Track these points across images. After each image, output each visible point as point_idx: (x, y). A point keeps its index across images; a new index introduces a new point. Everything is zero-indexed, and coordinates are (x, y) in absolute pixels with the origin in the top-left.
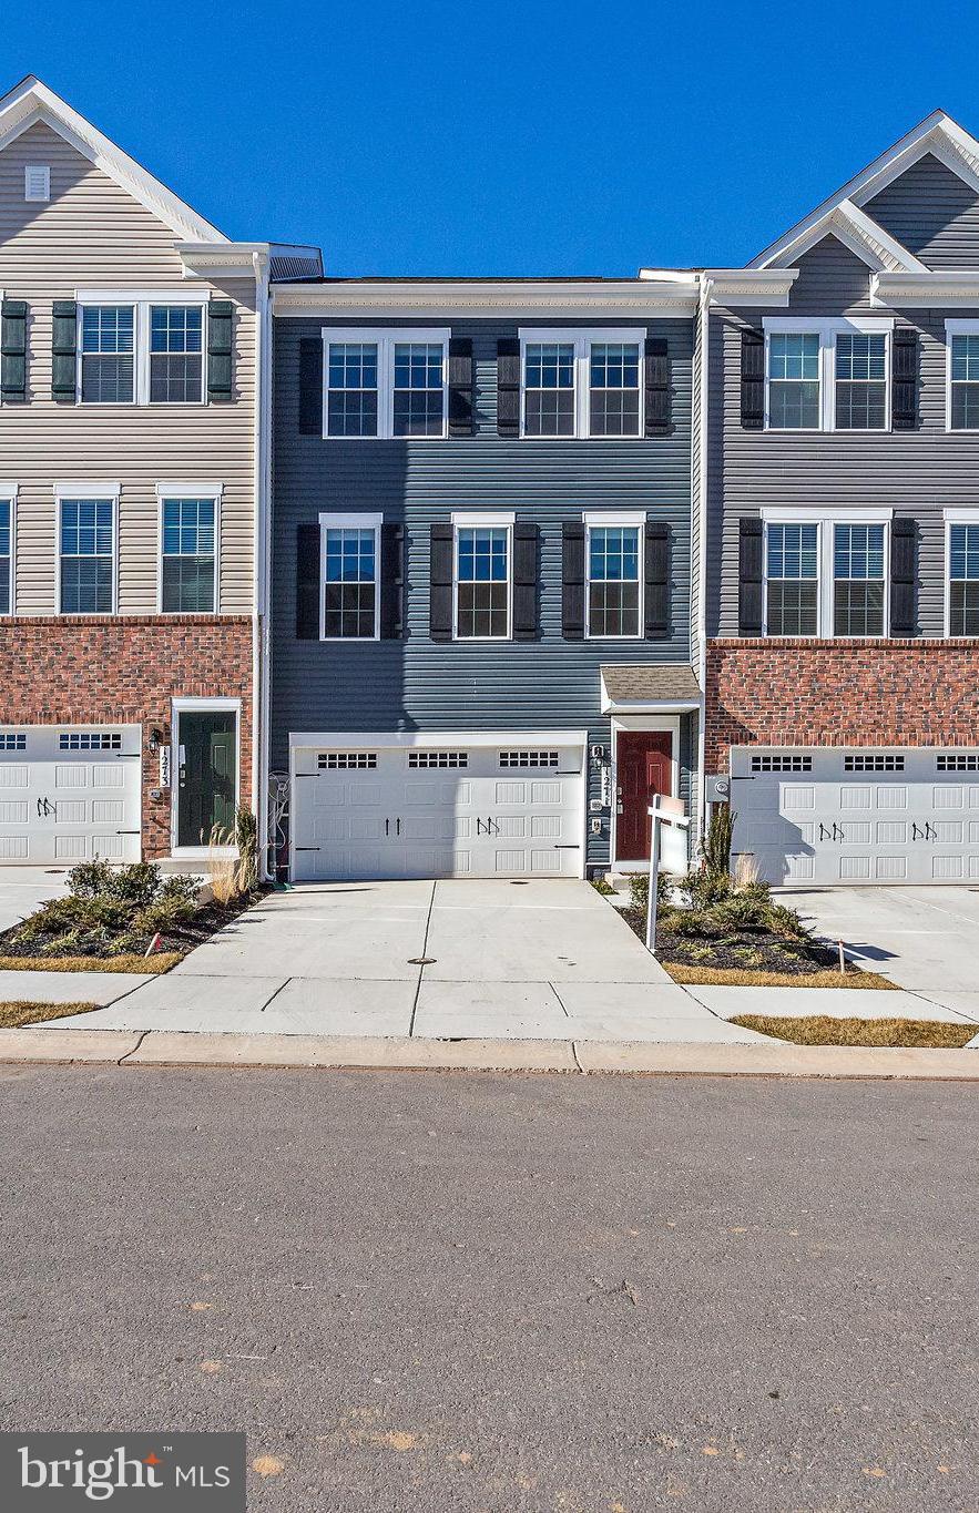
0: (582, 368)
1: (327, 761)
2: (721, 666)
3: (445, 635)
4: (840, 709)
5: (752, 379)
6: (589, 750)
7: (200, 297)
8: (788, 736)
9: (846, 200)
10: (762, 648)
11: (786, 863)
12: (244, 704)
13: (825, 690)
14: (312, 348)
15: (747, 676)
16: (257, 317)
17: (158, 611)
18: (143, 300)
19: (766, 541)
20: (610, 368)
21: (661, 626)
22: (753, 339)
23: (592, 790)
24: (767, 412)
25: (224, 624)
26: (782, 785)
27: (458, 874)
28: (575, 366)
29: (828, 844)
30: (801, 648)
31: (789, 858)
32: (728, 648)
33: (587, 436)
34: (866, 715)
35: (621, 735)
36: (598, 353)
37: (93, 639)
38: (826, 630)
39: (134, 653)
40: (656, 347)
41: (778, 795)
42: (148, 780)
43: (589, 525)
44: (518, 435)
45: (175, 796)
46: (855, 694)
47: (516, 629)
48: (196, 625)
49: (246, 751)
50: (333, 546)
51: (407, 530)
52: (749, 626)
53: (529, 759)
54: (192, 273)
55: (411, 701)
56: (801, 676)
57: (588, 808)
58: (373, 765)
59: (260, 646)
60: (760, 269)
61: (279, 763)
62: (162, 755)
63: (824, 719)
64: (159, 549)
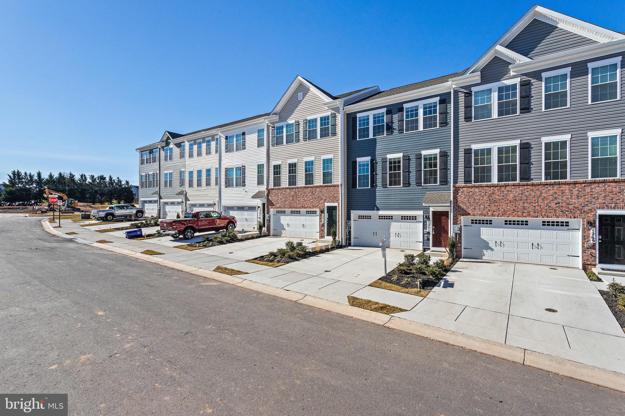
0: (421, 112)
1: (360, 217)
2: (458, 193)
3: (385, 186)
4: (500, 205)
5: (468, 107)
6: (424, 216)
7: (328, 113)
8: (481, 214)
9: (498, 46)
10: (472, 187)
11: (483, 252)
12: (339, 204)
13: (495, 199)
14: (355, 119)
15: (467, 196)
16: (340, 116)
17: (322, 184)
18: (318, 116)
19: (473, 155)
20: (428, 110)
21: (445, 181)
22: (468, 95)
23: (424, 227)
24: (473, 115)
25: (334, 186)
26: (482, 229)
27: (391, 247)
28: (419, 111)
29: (498, 248)
30: (486, 187)
31: (485, 251)
32: (460, 187)
33: (422, 130)
34: (510, 207)
35: (433, 212)
36: (426, 106)
37: (310, 191)
38: (495, 180)
39: (318, 193)
40: (442, 102)
41: (480, 232)
42: (320, 221)
43: (423, 154)
44: (403, 132)
45: (326, 225)
46: (505, 201)
47: (403, 184)
48: (329, 187)
49: (339, 215)
50: (360, 166)
51: (376, 160)
52: (467, 180)
53: (409, 218)
54: (327, 108)
55: (378, 203)
56: (485, 195)
57: (423, 232)
58: (370, 218)
59: (341, 191)
60: (468, 74)
61: (348, 218)
62: (323, 216)
63: (494, 209)
64: (322, 170)
